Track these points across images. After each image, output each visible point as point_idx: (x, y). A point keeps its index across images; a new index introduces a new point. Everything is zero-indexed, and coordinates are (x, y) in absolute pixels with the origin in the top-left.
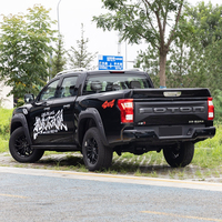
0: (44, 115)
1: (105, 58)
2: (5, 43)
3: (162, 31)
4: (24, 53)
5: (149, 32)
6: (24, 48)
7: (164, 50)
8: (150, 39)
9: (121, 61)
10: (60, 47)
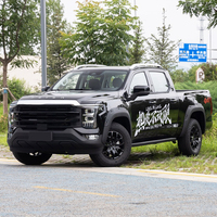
0: (149, 109)
1: (186, 46)
2: (81, 32)
4: (102, 42)
6: (102, 37)
9: (205, 50)
10: (138, 35)
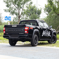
3: (19, 13)
5: (16, 13)
7: (19, 17)
8: (16, 15)
